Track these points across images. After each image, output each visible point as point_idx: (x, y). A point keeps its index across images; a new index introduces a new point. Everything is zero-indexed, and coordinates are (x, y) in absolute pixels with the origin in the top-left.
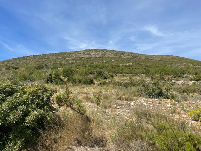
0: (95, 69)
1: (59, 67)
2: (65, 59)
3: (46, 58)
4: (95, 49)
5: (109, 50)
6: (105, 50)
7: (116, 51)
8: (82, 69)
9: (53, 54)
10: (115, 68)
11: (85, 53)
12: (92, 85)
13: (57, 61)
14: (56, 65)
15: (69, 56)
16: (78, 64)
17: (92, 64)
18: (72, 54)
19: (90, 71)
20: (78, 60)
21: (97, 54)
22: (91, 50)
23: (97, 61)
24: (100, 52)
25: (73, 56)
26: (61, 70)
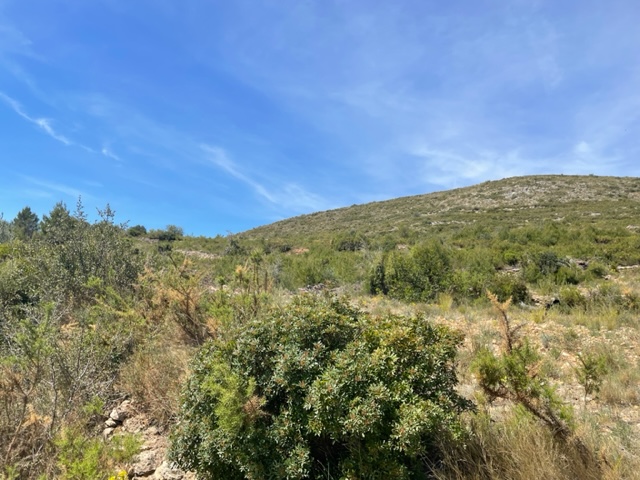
0: (524, 247)
1: (402, 243)
2: (417, 216)
3: (361, 218)
4: (522, 178)
5: (577, 176)
6: (562, 176)
7: (605, 179)
8: (478, 249)
9: (381, 205)
10: (606, 242)
11: (486, 194)
12: (522, 304)
13: (391, 224)
14: (390, 238)
15: (428, 206)
16: (459, 232)
17: (513, 230)
18: (440, 200)
19: (508, 254)
20: (460, 218)
21: (528, 193)
22: (505, 182)
23: (531, 219)
24: (539, 186)
25: (443, 207)
26: (408, 252)
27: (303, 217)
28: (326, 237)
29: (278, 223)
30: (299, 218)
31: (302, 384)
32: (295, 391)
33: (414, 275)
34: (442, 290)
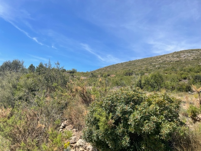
0: (188, 73)
1: (146, 73)
2: (151, 64)
3: (132, 65)
4: (187, 50)
8: (173, 74)
9: (139, 61)
11: (175, 56)
12: (189, 92)
13: (142, 67)
14: (142, 71)
15: (155, 61)
16: (166, 69)
17: (184, 68)
18: (159, 58)
19: (183, 76)
20: (166, 64)
21: (189, 55)
22: (181, 52)
23: (191, 64)
24: (194, 53)
25: (160, 61)
26: (148, 75)
27: (113, 65)
28: (121, 71)
29: (105, 67)
30: (112, 66)
31: (127, 116)
32: (124, 118)
33: (152, 83)
34: (161, 87)
